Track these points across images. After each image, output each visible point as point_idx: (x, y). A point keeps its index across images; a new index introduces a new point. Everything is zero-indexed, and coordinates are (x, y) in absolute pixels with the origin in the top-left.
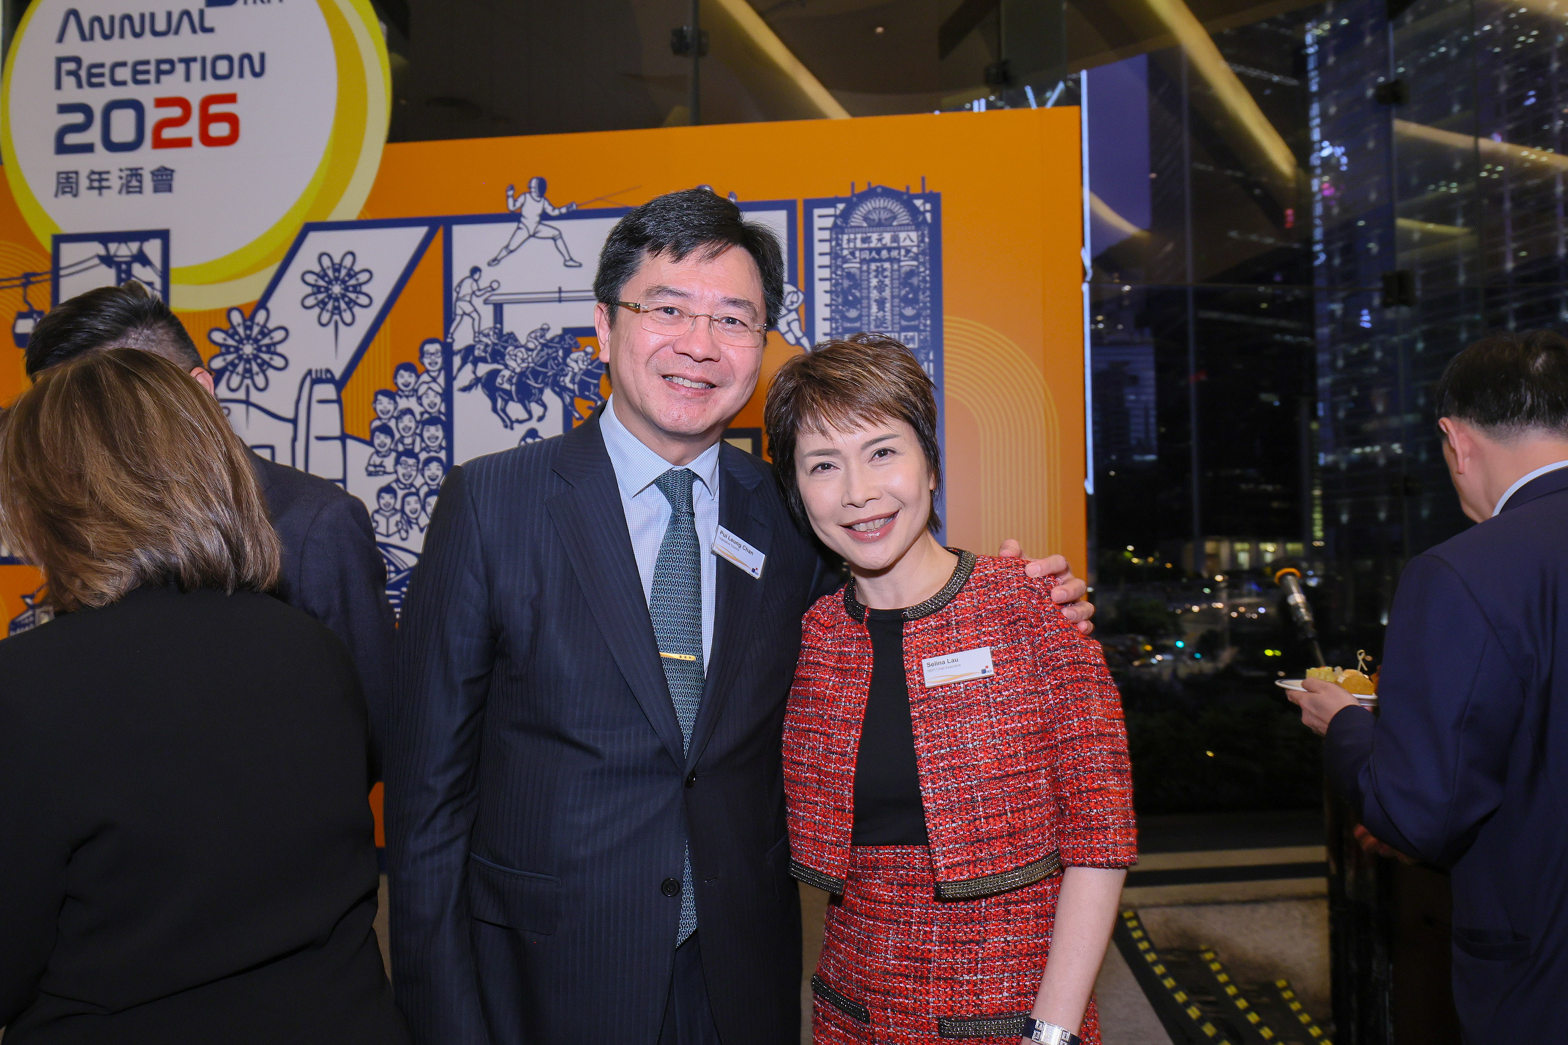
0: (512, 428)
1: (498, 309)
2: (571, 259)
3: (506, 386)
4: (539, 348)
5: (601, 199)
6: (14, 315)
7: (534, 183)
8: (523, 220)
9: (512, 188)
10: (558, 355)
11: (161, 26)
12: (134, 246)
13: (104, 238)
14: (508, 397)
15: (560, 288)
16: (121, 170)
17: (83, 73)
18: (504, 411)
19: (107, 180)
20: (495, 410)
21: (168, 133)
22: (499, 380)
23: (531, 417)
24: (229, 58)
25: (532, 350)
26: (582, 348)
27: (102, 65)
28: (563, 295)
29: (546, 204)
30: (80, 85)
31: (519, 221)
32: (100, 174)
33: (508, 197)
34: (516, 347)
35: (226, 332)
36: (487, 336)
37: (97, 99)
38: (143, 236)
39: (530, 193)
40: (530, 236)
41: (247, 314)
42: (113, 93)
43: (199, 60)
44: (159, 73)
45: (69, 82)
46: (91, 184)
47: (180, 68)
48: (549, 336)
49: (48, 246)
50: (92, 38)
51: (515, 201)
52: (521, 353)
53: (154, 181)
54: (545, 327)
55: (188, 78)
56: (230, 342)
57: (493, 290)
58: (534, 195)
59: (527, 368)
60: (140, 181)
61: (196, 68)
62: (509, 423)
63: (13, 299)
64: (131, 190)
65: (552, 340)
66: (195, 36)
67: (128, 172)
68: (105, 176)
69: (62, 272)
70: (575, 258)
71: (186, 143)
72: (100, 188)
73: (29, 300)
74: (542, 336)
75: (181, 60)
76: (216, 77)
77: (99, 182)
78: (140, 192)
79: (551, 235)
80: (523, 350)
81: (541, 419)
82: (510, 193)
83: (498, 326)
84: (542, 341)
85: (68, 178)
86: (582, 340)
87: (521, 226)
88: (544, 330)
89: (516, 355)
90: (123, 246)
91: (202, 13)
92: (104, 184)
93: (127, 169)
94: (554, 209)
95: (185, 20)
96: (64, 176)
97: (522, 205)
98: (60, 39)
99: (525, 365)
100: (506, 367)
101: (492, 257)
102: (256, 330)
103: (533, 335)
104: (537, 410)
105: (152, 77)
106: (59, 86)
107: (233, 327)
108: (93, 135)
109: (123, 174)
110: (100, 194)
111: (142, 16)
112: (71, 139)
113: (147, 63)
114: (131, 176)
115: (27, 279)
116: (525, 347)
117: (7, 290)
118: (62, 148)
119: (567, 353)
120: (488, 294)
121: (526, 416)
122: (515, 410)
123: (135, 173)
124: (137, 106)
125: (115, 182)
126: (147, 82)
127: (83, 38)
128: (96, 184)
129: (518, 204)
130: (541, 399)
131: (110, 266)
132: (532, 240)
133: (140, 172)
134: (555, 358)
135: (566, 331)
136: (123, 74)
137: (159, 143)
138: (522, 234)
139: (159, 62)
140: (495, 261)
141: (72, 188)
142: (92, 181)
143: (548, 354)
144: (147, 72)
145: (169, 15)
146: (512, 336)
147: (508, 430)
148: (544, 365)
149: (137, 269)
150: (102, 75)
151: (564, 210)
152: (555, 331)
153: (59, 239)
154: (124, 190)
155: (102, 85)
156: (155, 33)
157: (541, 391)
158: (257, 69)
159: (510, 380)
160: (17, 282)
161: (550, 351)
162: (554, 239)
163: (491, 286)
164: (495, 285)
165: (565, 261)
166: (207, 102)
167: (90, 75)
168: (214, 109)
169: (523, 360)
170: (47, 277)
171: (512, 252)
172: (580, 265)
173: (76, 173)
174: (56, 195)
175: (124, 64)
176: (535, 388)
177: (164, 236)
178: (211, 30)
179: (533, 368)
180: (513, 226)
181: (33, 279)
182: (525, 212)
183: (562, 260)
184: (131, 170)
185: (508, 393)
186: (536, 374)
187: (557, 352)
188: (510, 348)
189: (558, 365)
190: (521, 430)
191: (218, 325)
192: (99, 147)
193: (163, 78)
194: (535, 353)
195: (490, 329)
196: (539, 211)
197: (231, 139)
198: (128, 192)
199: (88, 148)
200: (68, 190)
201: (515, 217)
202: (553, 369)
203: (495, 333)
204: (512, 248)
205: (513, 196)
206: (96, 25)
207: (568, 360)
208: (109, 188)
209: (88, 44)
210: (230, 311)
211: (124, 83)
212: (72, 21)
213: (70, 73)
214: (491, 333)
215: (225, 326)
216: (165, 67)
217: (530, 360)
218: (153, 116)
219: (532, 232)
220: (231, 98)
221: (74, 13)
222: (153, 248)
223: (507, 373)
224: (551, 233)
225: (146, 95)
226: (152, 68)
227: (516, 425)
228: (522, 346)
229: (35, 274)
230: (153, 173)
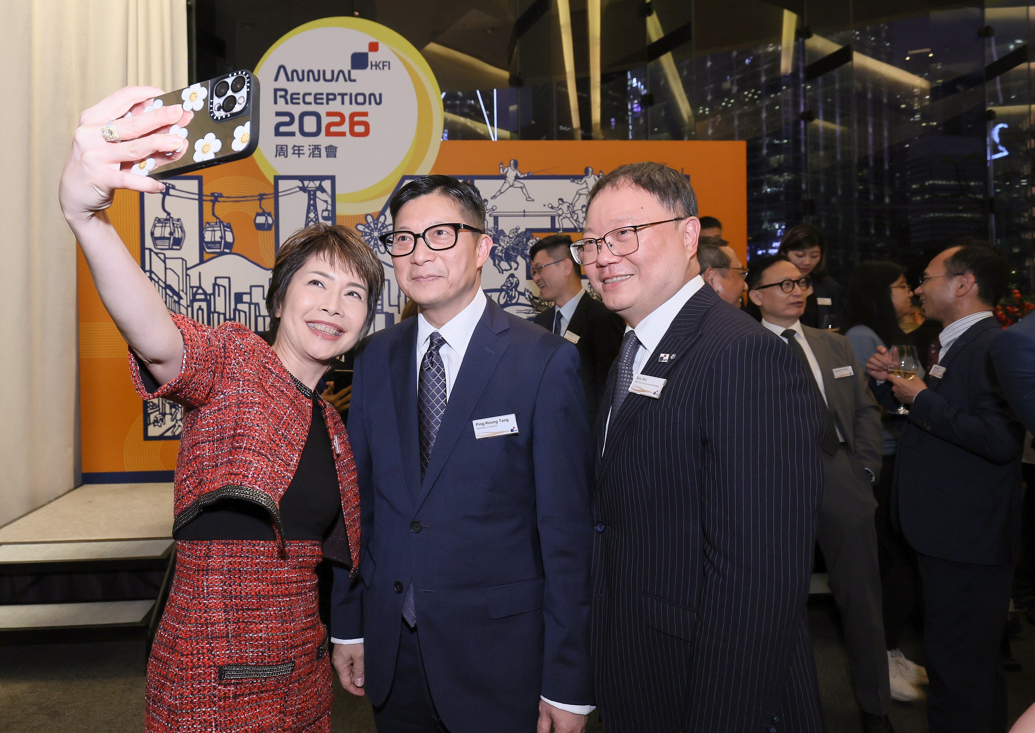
0: (503, 273)
1: (496, 219)
2: (529, 197)
3: (500, 254)
4: (515, 237)
5: (542, 171)
6: (255, 214)
7: (512, 162)
8: (507, 178)
9: (502, 164)
10: (523, 241)
11: (328, 76)
12: (317, 183)
13: (302, 178)
14: (501, 259)
15: (524, 211)
16: (310, 146)
17: (288, 97)
18: (499, 265)
19: (303, 150)
20: (494, 265)
21: (333, 129)
22: (497, 251)
23: (511, 268)
24: (364, 95)
25: (512, 238)
26: (534, 238)
27: (299, 94)
28: (526, 213)
29: (518, 172)
30: (287, 103)
31: (505, 179)
32: (299, 147)
33: (500, 168)
34: (504, 236)
35: (365, 226)
36: (491, 231)
37: (296, 110)
38: (322, 178)
39: (510, 166)
40: (510, 186)
41: (375, 218)
42: (303, 108)
43: (349, 95)
44: (328, 100)
45: (281, 101)
46: (294, 152)
47: (339, 98)
48: (519, 232)
49: (272, 181)
50: (293, 80)
51: (503, 170)
52: (507, 239)
53: (326, 151)
54: (518, 228)
55: (343, 103)
56: (367, 230)
57: (494, 210)
58: (512, 167)
59: (510, 246)
60: (320, 152)
61: (347, 98)
62: (502, 271)
63: (254, 206)
64: (315, 155)
65: (521, 233)
66: (346, 83)
67: (314, 147)
68: (301, 148)
69: (280, 194)
70: (531, 197)
71: (343, 134)
72: (299, 154)
73: (262, 206)
74: (516, 232)
75: (339, 94)
76: (357, 103)
77: (298, 151)
78: (320, 157)
79: (520, 186)
80: (508, 238)
81: (516, 269)
82: (501, 166)
83: (496, 226)
84: (516, 234)
85: (282, 148)
86: (534, 234)
87: (506, 181)
88: (517, 229)
89: (504, 240)
90: (311, 182)
91: (349, 72)
92: (301, 152)
93: (313, 146)
94: (521, 175)
95: (341, 74)
96: (280, 147)
97: (507, 172)
98: (276, 79)
99: (508, 245)
100: (500, 245)
101: (493, 195)
102: (380, 225)
103: (512, 231)
104: (514, 265)
105: (325, 101)
106: (276, 102)
107: (368, 223)
108: (295, 128)
109: (311, 148)
110: (299, 157)
111: (319, 71)
112: (283, 129)
113: (322, 94)
114: (315, 148)
115: (261, 197)
116: (508, 236)
117: (251, 202)
118: (278, 133)
119: (528, 240)
120: (491, 212)
121: (509, 268)
122: (504, 265)
123: (317, 148)
124: (317, 115)
125: (307, 151)
126: (322, 103)
127: (288, 80)
128: (297, 152)
129: (505, 171)
130: (516, 260)
131: (305, 192)
132: (511, 188)
133: (319, 147)
134: (523, 242)
135: (527, 230)
136: (309, 99)
137: (328, 134)
138: (507, 185)
139: (328, 95)
140: (494, 197)
141: (284, 153)
142: (294, 150)
143: (519, 240)
144: (322, 99)
145: (333, 72)
146: (502, 231)
147: (501, 274)
148: (517, 245)
149: (319, 194)
150: (299, 99)
151: (526, 175)
152: (522, 230)
153: (277, 178)
154: (311, 156)
155: (299, 103)
156: (325, 80)
157: (516, 257)
158: (378, 101)
159: (501, 251)
160: (256, 198)
161: (520, 239)
162: (521, 188)
163: (492, 208)
164: (494, 208)
165: (527, 198)
166: (353, 115)
167: (292, 98)
168: (357, 119)
169: (508, 243)
170: (271, 196)
171: (502, 193)
172: (534, 200)
173: (287, 146)
174: (276, 156)
175: (310, 94)
176: (513, 255)
177: (332, 179)
178: (355, 81)
179: (512, 246)
180: (503, 181)
181: (264, 197)
182: (508, 175)
183: (525, 198)
184: (315, 146)
185: (501, 257)
186: (514, 249)
187: (523, 239)
188: (502, 237)
189: (524, 245)
190: (507, 274)
191: (361, 222)
192: (298, 133)
193: (330, 102)
194: (513, 239)
195: (492, 228)
196: (515, 175)
197: (366, 133)
198: (313, 157)
199: (292, 134)
200: (282, 154)
201: (504, 177)
202: (521, 246)
203: (494, 230)
204: (502, 191)
205: (502, 167)
206: (295, 74)
207: (528, 243)
208: (304, 154)
209: (290, 83)
210: (367, 215)
211: (310, 103)
212: (282, 70)
213: (281, 97)
214: (493, 230)
215: (364, 223)
216: (331, 97)
217: (511, 242)
218: (325, 121)
219: (511, 185)
220: (365, 114)
221: (282, 67)
222: (327, 184)
223: (500, 248)
224: (520, 185)
225: (322, 110)
226: (325, 97)
227: (504, 272)
228: (507, 236)
229: (265, 195)
230: (326, 148)
